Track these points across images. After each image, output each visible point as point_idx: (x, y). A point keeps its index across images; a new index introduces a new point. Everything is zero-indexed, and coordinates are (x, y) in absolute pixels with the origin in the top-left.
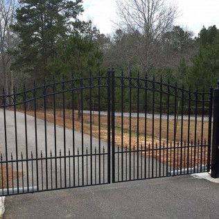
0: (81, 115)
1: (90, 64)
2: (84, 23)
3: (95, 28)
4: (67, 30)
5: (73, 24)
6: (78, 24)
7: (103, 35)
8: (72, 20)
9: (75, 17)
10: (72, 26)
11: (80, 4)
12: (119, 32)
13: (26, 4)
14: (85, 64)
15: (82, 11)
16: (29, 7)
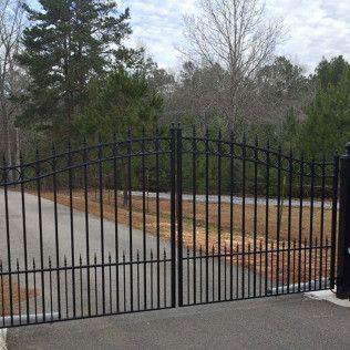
0: (128, 198)
1: (143, 117)
2: (132, 51)
3: (149, 60)
4: (105, 63)
5: (115, 52)
6: (122, 54)
7: (162, 71)
8: (113, 46)
9: (118, 43)
10: (113, 57)
11: (125, 21)
12: (188, 65)
13: (40, 22)
14: (134, 117)
15: (130, 33)
16: (45, 26)
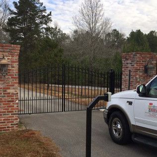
2: (52, 28)
3: (59, 29)
4: (41, 32)
5: (45, 28)
6: (48, 29)
7: (65, 34)
9: (46, 24)
10: (44, 30)
11: (50, 17)
12: (76, 32)
15: (51, 21)
16: (16, 17)
